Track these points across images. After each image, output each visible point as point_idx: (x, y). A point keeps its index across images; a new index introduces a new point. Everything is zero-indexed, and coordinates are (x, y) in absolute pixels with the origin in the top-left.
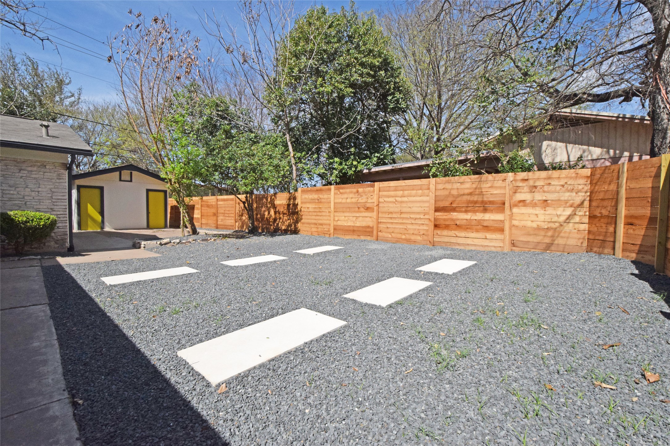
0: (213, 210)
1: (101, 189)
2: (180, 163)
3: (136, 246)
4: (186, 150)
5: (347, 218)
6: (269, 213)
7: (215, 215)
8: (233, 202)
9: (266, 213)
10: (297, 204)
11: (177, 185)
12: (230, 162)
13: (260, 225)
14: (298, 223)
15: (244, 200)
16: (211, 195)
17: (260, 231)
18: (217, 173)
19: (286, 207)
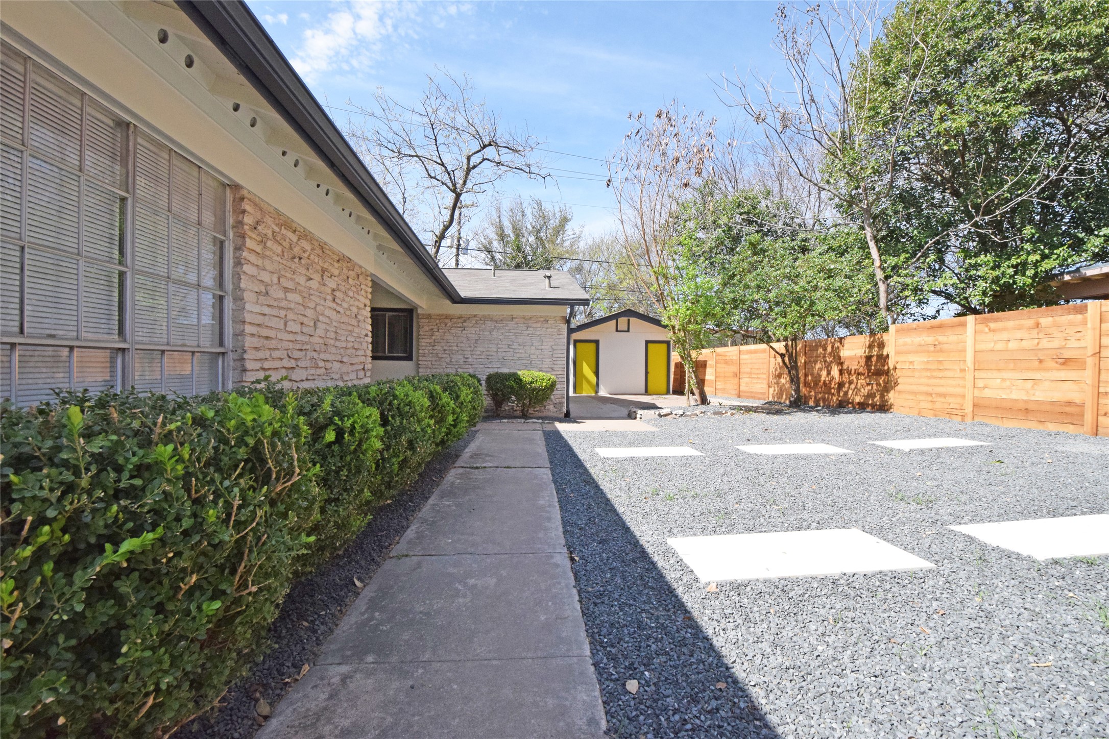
0: (734, 369)
1: (597, 342)
2: (687, 301)
3: (631, 416)
4: (693, 283)
5: (1008, 383)
6: (829, 373)
7: (737, 375)
8: (766, 355)
9: (824, 373)
10: (888, 356)
11: (682, 333)
12: (758, 291)
13: (813, 393)
14: (888, 391)
15: (783, 351)
16: (732, 345)
17: (811, 403)
18: (737, 312)
19: (863, 361)
